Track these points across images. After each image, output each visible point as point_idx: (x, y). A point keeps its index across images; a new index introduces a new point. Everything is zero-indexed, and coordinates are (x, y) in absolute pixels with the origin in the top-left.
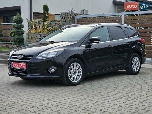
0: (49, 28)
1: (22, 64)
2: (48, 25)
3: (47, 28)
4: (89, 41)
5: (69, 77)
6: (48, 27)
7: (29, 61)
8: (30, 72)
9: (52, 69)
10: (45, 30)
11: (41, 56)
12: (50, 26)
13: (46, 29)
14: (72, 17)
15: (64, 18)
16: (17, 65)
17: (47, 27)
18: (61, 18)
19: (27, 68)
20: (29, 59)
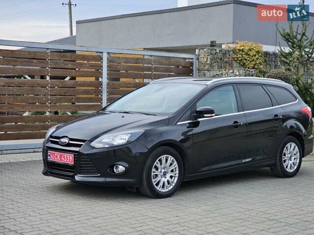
1: (66, 155)
4: (195, 114)
7: (78, 149)
8: (80, 170)
9: (121, 167)
11: (100, 142)
16: (58, 157)
19: (74, 163)
20: (79, 146)
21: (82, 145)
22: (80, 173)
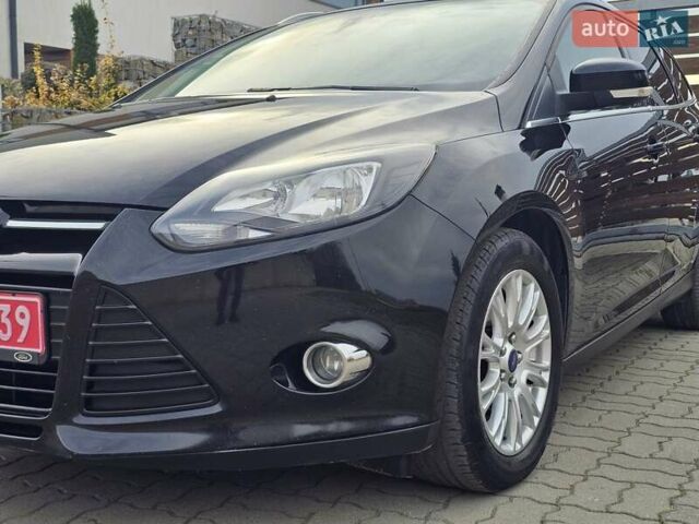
0: (120, 86)
2: (114, 72)
3: (111, 86)
5: (484, 406)
6: (118, 80)
7: (72, 262)
8: (90, 386)
9: (347, 350)
10: (102, 99)
11: (205, 212)
12: (126, 79)
13: (107, 89)
15: (193, 46)
17: (113, 81)
18: (177, 46)
19: (49, 346)
20: (80, 242)
21: (97, 233)
22: (89, 406)
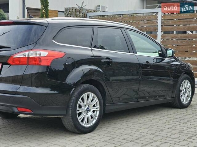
14: (82, 14)
18: (66, 16)
